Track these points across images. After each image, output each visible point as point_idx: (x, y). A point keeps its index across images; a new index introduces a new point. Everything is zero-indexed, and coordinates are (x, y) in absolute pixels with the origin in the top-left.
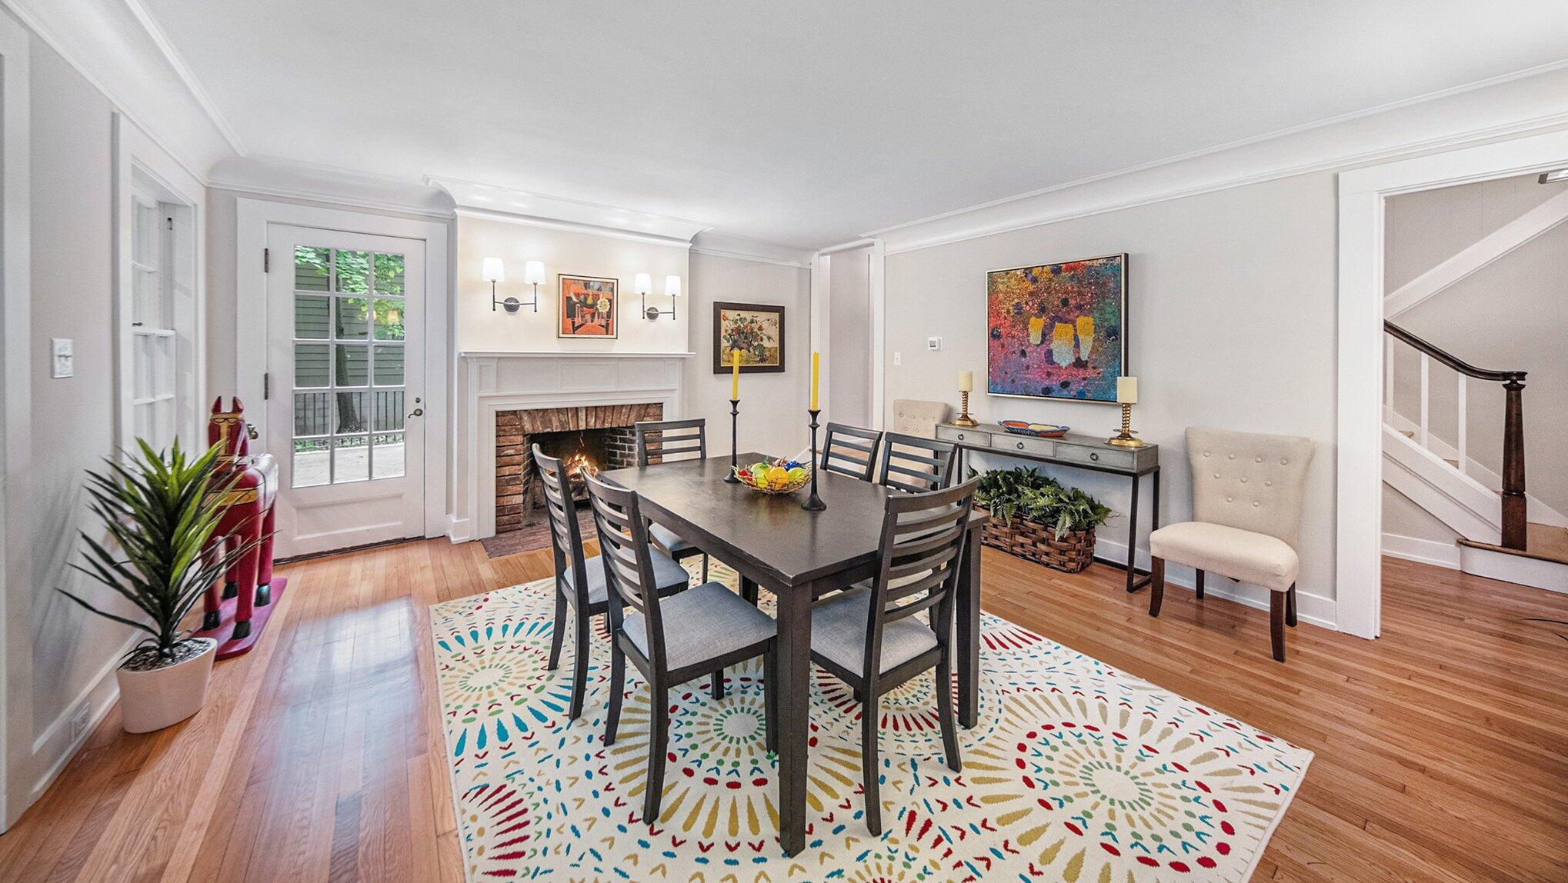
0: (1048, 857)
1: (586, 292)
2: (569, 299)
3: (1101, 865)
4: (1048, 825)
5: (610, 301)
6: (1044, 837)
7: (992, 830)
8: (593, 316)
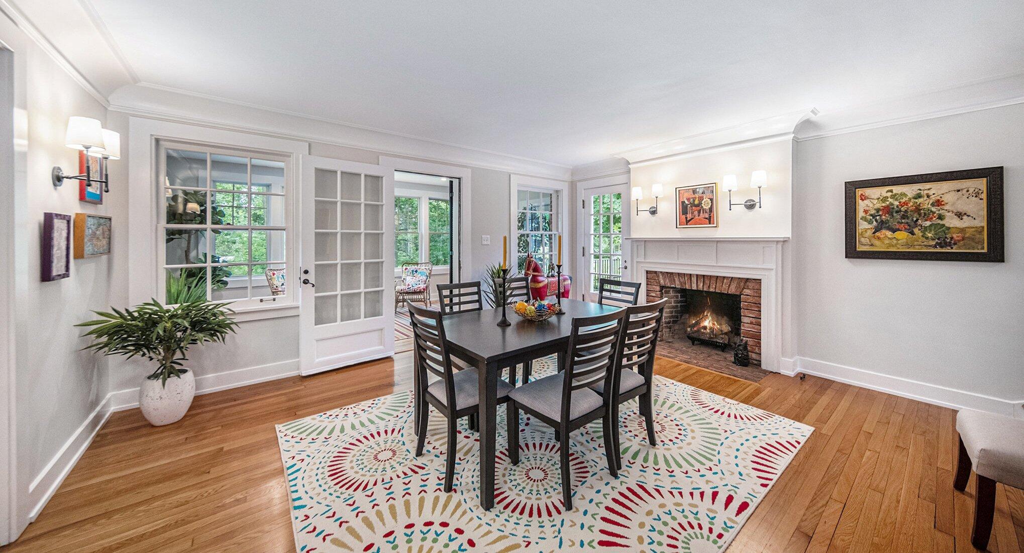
0: (379, 514)
1: (694, 196)
2: (683, 202)
3: (363, 538)
4: (396, 521)
5: (712, 200)
6: (390, 516)
7: (404, 496)
8: (699, 212)
